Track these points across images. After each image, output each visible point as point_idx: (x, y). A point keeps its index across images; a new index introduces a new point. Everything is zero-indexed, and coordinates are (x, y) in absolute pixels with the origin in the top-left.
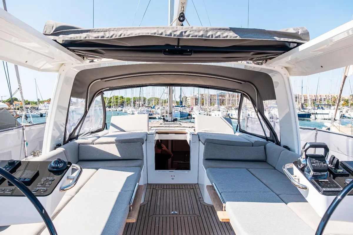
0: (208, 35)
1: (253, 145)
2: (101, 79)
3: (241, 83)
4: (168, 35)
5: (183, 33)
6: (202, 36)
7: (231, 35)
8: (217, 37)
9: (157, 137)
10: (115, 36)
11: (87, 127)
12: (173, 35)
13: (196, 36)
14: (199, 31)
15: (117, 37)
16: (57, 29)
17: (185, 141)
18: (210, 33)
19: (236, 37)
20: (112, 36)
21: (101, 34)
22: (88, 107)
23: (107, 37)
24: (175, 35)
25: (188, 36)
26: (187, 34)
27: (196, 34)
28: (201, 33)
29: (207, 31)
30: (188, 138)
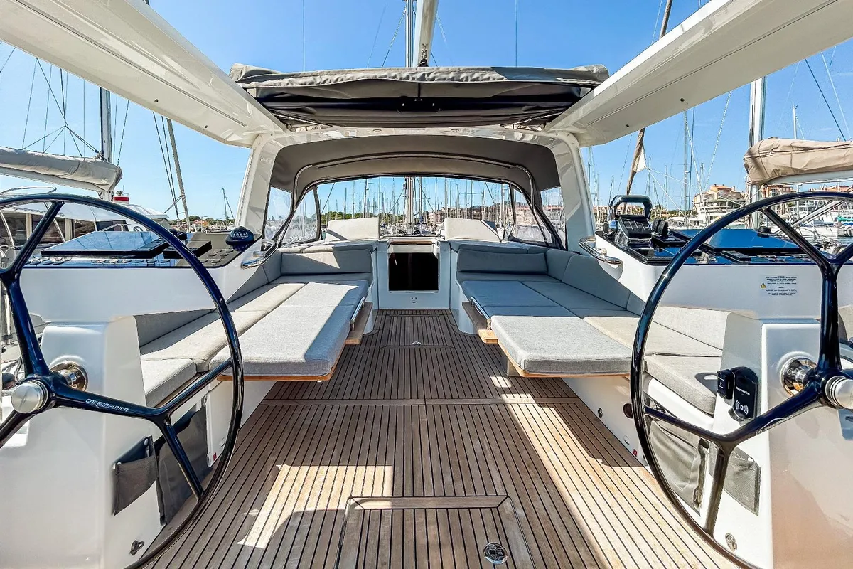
0: (461, 78)
1: (527, 252)
2: (313, 165)
3: (509, 167)
4: (404, 79)
5: (426, 76)
6: (453, 79)
7: (495, 76)
8: (474, 80)
9: (391, 250)
10: (329, 81)
11: (293, 234)
12: (411, 79)
13: (444, 79)
14: (448, 73)
15: (332, 83)
16: (248, 74)
17: (432, 255)
18: (464, 75)
19: (503, 79)
20: (324, 82)
21: (310, 79)
22: (295, 204)
23: (318, 82)
24: (413, 79)
25: (433, 79)
26: (431, 76)
27: (444, 76)
28: (451, 75)
29: (460, 73)
30: (435, 250)
